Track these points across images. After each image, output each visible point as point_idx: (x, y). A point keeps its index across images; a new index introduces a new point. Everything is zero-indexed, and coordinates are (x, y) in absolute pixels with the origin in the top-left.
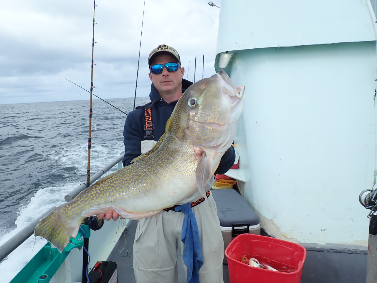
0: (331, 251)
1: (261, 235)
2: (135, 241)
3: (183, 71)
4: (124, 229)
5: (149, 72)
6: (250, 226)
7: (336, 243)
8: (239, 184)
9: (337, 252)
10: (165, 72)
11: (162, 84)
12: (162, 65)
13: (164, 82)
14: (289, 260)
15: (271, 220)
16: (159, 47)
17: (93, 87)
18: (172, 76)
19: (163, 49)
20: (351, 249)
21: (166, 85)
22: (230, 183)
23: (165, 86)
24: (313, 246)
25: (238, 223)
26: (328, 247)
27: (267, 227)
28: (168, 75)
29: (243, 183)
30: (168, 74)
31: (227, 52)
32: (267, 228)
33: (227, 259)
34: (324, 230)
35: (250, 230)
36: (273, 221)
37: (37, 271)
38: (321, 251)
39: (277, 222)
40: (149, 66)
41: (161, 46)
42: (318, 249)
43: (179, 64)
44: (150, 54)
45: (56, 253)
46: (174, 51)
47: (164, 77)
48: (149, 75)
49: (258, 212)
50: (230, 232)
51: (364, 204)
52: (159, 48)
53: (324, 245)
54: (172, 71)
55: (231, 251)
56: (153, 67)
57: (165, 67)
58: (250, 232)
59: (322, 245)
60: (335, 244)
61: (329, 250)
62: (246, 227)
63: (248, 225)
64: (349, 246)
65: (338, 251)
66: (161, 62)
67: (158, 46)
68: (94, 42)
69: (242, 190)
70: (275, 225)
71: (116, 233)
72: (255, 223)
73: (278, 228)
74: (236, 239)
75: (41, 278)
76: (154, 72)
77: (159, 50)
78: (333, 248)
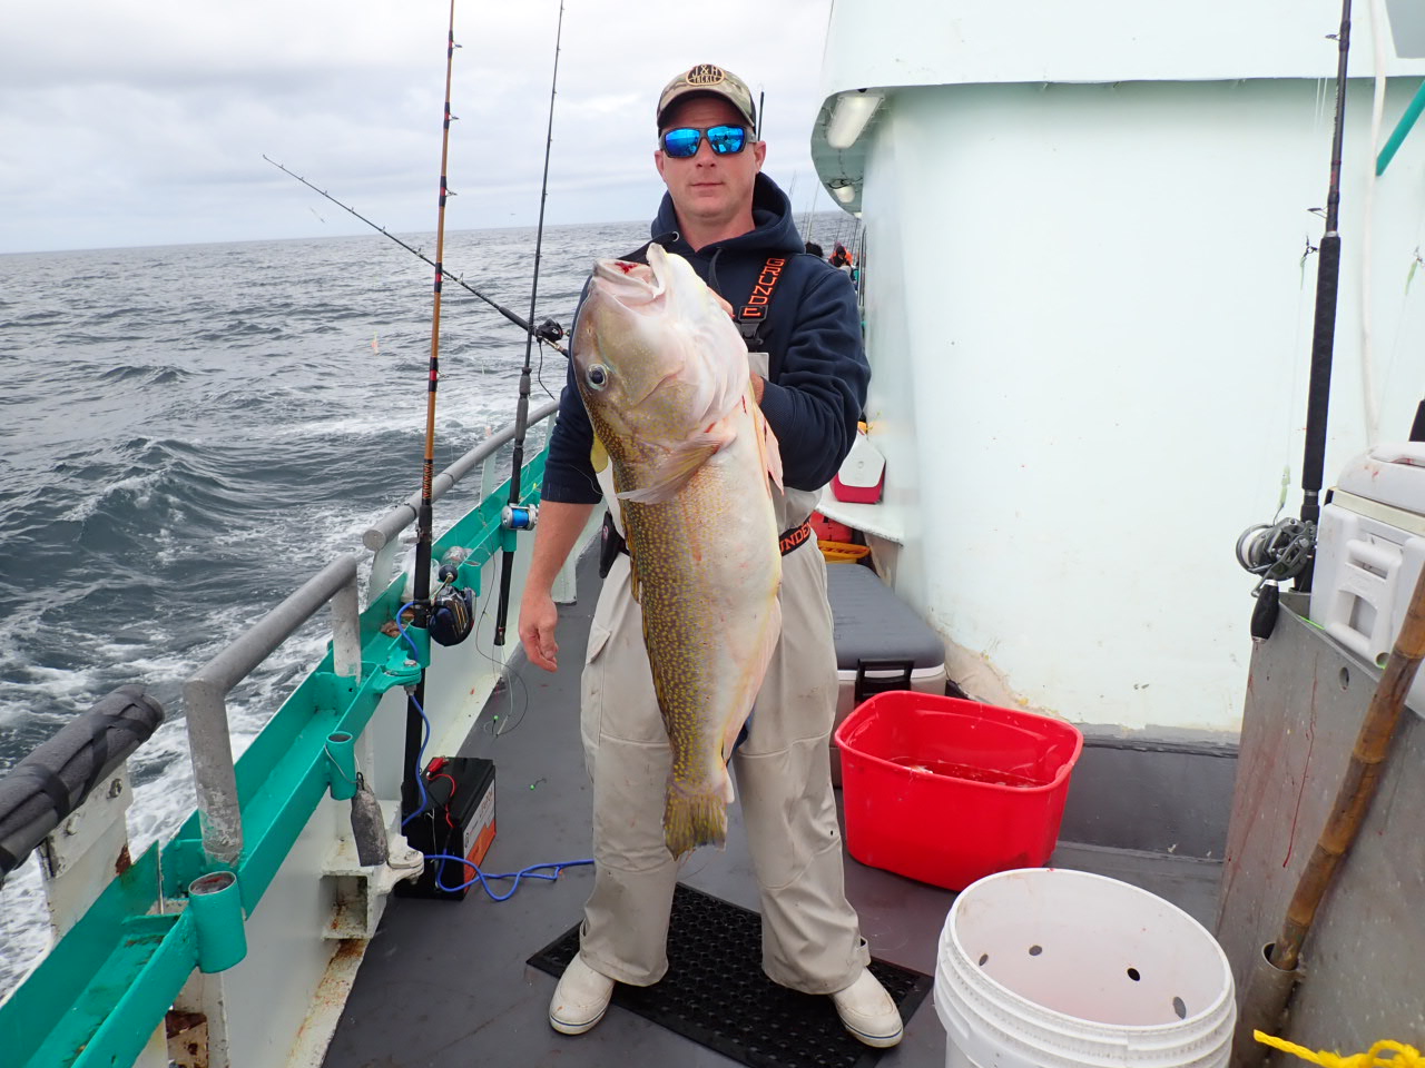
0: (1160, 749)
1: (946, 695)
2: (588, 660)
3: (760, 152)
4: (494, 685)
5: (658, 148)
6: (914, 671)
7: (1177, 725)
8: (877, 556)
9: (1176, 752)
10: (705, 156)
11: (695, 190)
12: (698, 130)
13: (699, 184)
14: (1028, 769)
15: (982, 655)
16: (693, 71)
17: (447, 193)
18: (725, 167)
19: (704, 79)
20: (1222, 744)
21: (703, 195)
22: (847, 552)
23: (701, 199)
24: (1106, 733)
25: (877, 656)
26: (1153, 736)
27: (967, 676)
28: (713, 165)
29: (895, 546)
30: (714, 162)
31: (862, 91)
32: (966, 679)
33: (842, 752)
34: (1144, 687)
35: (912, 680)
36: (987, 657)
37: (301, 736)
38: (1129, 746)
39: (999, 660)
40: (657, 129)
41: (700, 68)
42: (1122, 741)
43: (750, 131)
44: (665, 93)
45: (350, 690)
46: (739, 87)
47: (701, 169)
48: (657, 156)
49: (940, 632)
50: (849, 687)
51: (1247, 562)
52: (694, 77)
53: (1140, 731)
54: (729, 153)
55: (853, 737)
56: (668, 137)
57: (707, 138)
58: (912, 687)
59: (1132, 730)
60: (1175, 729)
61: (1154, 746)
62: (901, 672)
63: (909, 666)
64: (1217, 734)
65: (1184, 748)
66: (696, 121)
67: (691, 69)
68: (453, 45)
69: (889, 571)
70: (991, 669)
71: (472, 692)
72: (930, 661)
73: (1000, 678)
74: (871, 705)
75: (333, 738)
76: (673, 151)
77: (692, 81)
78: (1166, 740)
